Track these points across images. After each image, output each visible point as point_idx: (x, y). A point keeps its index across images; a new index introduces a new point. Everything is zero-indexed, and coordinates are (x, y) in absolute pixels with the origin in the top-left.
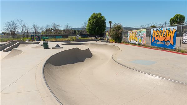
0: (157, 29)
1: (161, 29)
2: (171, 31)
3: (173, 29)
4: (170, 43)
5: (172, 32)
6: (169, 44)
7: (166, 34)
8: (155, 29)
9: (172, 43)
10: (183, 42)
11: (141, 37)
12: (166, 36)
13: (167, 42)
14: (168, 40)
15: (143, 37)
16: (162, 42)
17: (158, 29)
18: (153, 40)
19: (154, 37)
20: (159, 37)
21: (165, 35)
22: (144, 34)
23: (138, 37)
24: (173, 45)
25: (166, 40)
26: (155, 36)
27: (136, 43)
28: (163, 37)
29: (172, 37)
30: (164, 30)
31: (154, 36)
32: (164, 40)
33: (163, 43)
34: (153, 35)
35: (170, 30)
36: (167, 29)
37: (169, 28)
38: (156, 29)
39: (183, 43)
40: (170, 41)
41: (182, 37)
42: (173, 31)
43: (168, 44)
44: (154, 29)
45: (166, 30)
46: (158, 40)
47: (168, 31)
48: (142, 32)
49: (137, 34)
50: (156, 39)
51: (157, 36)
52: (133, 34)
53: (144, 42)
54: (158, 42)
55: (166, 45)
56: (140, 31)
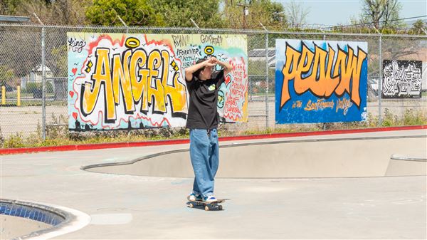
0: (302, 44)
1: (319, 43)
2: (354, 55)
3: (359, 49)
4: (352, 101)
5: (355, 58)
6: (349, 105)
7: (340, 68)
8: (295, 43)
9: (358, 102)
10: (385, 94)
12: (339, 75)
13: (341, 97)
14: (346, 91)
15: (228, 80)
16: (327, 98)
17: (309, 42)
18: (285, 97)
19: (291, 82)
20: (317, 79)
21: (336, 73)
22: (238, 62)
24: (359, 107)
25: (339, 92)
26: (296, 73)
28: (332, 77)
29: (357, 76)
30: (331, 53)
31: (288, 77)
32: (334, 92)
33: (331, 104)
34: (285, 72)
35: (351, 51)
36: (339, 48)
37: (346, 43)
38: (299, 41)
39: (384, 97)
40: (350, 95)
42: (357, 57)
43: (346, 105)
44: (291, 42)
45: (336, 49)
46: (309, 95)
47: (343, 56)
48: (220, 49)
49: (178, 63)
50: (300, 87)
51: (303, 73)
52: (134, 61)
53: (240, 108)
54: (310, 101)
55: (339, 109)
56: (203, 46)
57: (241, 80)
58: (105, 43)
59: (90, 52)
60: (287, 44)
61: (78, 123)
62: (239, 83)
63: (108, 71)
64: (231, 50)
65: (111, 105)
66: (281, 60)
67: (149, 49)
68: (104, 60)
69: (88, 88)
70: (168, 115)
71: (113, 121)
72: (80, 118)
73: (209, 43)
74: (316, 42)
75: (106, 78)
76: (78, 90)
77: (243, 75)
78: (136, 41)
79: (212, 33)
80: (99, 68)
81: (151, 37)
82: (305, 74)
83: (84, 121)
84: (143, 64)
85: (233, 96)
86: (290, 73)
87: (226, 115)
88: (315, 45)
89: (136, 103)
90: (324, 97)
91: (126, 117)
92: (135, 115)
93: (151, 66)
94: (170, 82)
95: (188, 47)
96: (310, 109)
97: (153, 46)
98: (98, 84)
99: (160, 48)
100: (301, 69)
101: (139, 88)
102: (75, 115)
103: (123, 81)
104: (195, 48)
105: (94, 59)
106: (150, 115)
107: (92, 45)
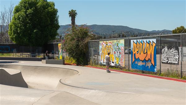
0: (137, 41)
2: (151, 45)
3: (153, 42)
4: (151, 63)
5: (152, 46)
6: (150, 65)
7: (147, 50)
9: (153, 64)
10: (163, 61)
12: (147, 52)
13: (147, 61)
14: (149, 59)
15: (121, 54)
16: (143, 61)
18: (134, 60)
20: (140, 54)
21: (145, 52)
22: (122, 48)
23: (115, 53)
24: (154, 66)
25: (147, 59)
27: (113, 65)
28: (144, 53)
29: (153, 53)
30: (144, 44)
31: (134, 53)
32: (145, 59)
33: (144, 64)
34: (133, 51)
35: (150, 43)
36: (147, 42)
37: (149, 40)
38: (136, 40)
39: (162, 63)
40: (151, 61)
41: (161, 55)
42: (152, 45)
43: (149, 65)
45: (146, 43)
46: (139, 60)
47: (148, 45)
48: (119, 44)
49: (113, 48)
50: (137, 56)
51: (137, 51)
53: (123, 62)
54: (139, 62)
55: (147, 66)
59: (102, 46)
60: (133, 42)
61: (100, 62)
65: (104, 58)
66: (132, 47)
67: (109, 44)
69: (102, 54)
71: (104, 63)
73: (117, 43)
74: (140, 40)
78: (107, 43)
80: (103, 50)
81: (110, 41)
85: (122, 58)
86: (134, 51)
87: (120, 64)
93: (109, 49)
94: (112, 53)
96: (139, 65)
102: (100, 60)
104: (115, 44)
105: (102, 48)
107: (102, 44)
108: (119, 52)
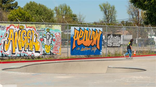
0: (80, 28)
1: (86, 28)
2: (98, 32)
3: (99, 30)
4: (97, 48)
5: (98, 33)
6: (96, 49)
7: (93, 36)
8: (78, 28)
10: (108, 46)
11: (50, 40)
12: (93, 39)
13: (93, 46)
14: (95, 44)
15: (54, 40)
16: (88, 47)
17: (82, 28)
18: (74, 46)
19: (76, 41)
20: (85, 40)
21: (91, 38)
22: (58, 34)
23: (42, 40)
24: (99, 50)
25: (93, 45)
26: (78, 38)
27: (37, 55)
28: (90, 40)
29: (98, 40)
30: (90, 31)
31: (75, 39)
32: (91, 45)
33: (90, 49)
35: (97, 31)
37: (95, 28)
38: (79, 27)
40: (96, 46)
41: (107, 41)
42: (99, 33)
43: (95, 49)
44: (76, 28)
45: (92, 30)
46: (82, 45)
47: (94, 33)
48: (52, 30)
49: (37, 34)
50: (79, 43)
51: (80, 38)
52: (22, 34)
53: (59, 50)
54: (83, 48)
55: (92, 50)
56: (46, 29)
57: (59, 40)
58: (12, 27)
59: (7, 30)
60: (75, 28)
61: (2, 54)
62: (58, 41)
63: (13, 37)
64: (56, 30)
65: (14, 48)
66: (73, 34)
67: (27, 29)
68: (12, 33)
69: (6, 42)
70: (34, 52)
71: (15, 54)
72: (3, 52)
73: (48, 28)
74: (85, 28)
75: (12, 39)
76: (3, 43)
77: (59, 38)
78: (23, 27)
79: (49, 24)
80: (10, 36)
82: (81, 39)
83: (4, 53)
84: (25, 35)
85: (56, 46)
86: (76, 38)
87: (54, 52)
88: (84, 29)
89: (23, 48)
90: (87, 46)
91: (19, 52)
92: (22, 52)
93: (28, 35)
94: (34, 41)
95: (41, 29)
96: (83, 50)
97: (29, 29)
98: (9, 41)
99: (31, 29)
100: (80, 37)
101: (24, 43)
102: (1, 51)
103: (18, 40)
104: (43, 29)
105: (8, 33)
106: (27, 52)
107: (8, 28)
108: (52, 39)
